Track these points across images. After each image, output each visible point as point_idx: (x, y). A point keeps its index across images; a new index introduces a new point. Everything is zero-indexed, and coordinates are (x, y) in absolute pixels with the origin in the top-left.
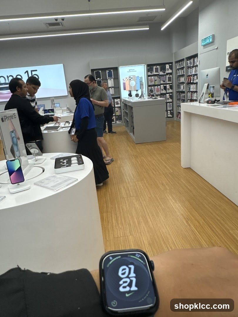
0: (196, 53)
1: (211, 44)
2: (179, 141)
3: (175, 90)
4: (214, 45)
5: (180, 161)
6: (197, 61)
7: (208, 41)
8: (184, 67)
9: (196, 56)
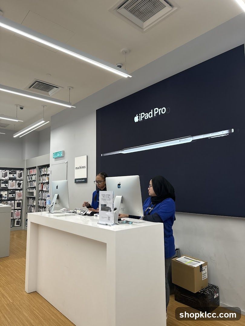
0: (48, 164)
1: (61, 158)
2: (24, 256)
3: (25, 196)
4: (64, 159)
5: (24, 282)
6: (49, 170)
7: (58, 155)
8: (35, 174)
9: (48, 166)
